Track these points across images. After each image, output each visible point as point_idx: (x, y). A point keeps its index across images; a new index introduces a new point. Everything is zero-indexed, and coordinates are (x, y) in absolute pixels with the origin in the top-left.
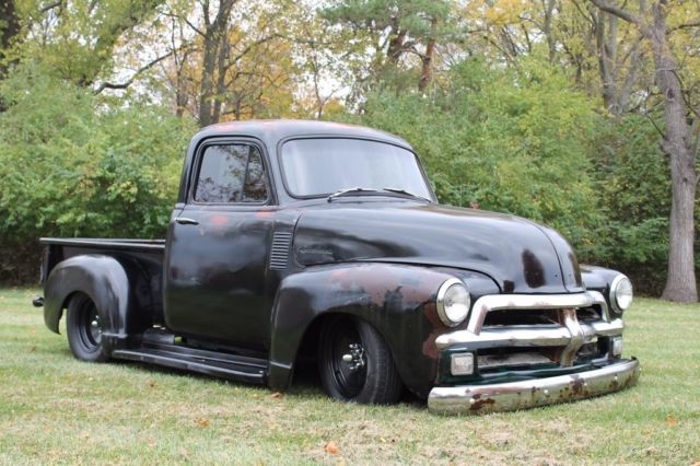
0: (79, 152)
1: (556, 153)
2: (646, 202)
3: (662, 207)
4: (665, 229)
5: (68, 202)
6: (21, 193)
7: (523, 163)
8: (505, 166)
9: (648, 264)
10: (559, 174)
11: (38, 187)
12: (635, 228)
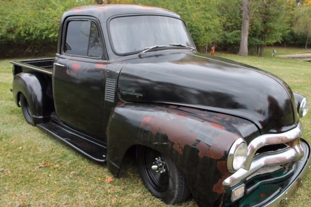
0: (54, 12)
1: (209, 10)
2: (234, 25)
3: (238, 27)
4: (239, 34)
5: (52, 30)
6: (36, 27)
7: (200, 14)
8: (194, 15)
9: (234, 44)
10: (211, 17)
11: (41, 25)
12: (231, 34)
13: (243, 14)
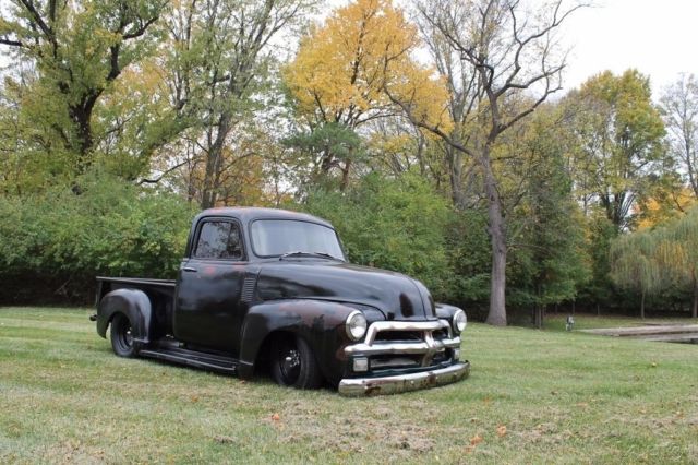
0: (125, 222)
1: (424, 232)
2: (477, 264)
3: (487, 267)
4: (488, 281)
5: (116, 254)
6: (87, 247)
7: (403, 238)
8: (392, 240)
9: (478, 302)
10: (425, 245)
11: (98, 244)
12: (470, 280)
13: (494, 242)
